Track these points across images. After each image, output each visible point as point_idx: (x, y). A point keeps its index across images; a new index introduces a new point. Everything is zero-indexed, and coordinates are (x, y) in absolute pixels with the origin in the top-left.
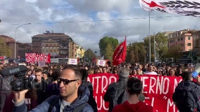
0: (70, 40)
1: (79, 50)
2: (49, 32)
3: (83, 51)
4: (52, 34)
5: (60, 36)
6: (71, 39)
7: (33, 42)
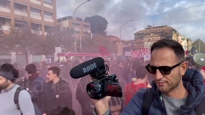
0: (174, 32)
1: (185, 41)
2: (150, 26)
3: (190, 43)
4: (154, 28)
5: (162, 28)
6: (174, 30)
7: (135, 38)
